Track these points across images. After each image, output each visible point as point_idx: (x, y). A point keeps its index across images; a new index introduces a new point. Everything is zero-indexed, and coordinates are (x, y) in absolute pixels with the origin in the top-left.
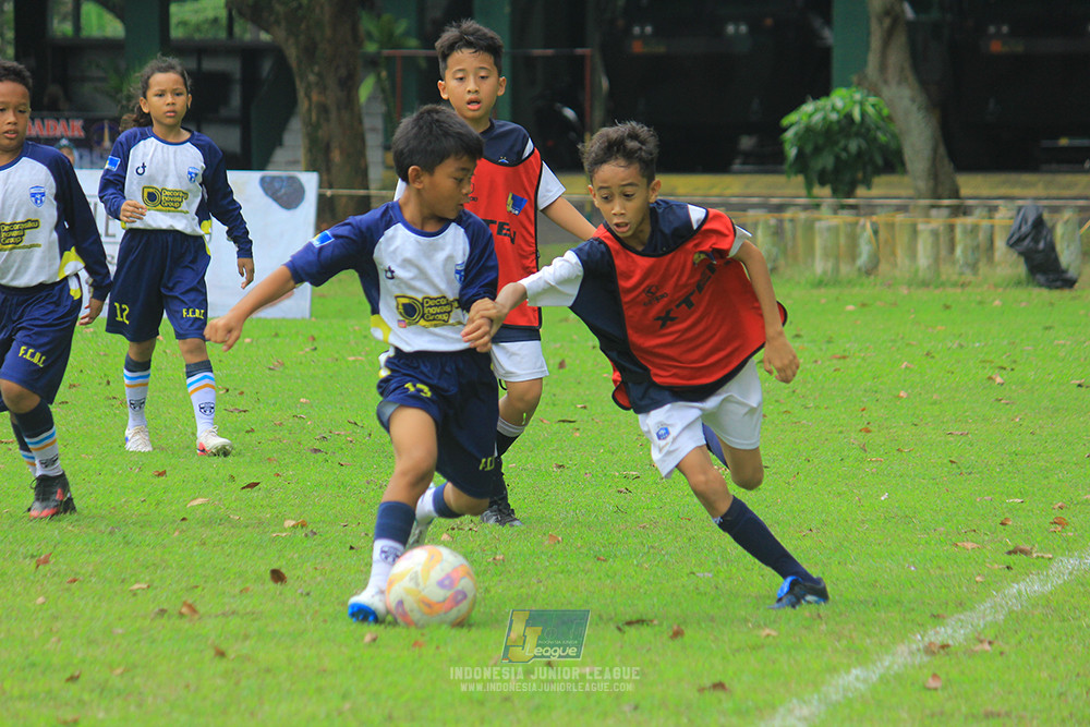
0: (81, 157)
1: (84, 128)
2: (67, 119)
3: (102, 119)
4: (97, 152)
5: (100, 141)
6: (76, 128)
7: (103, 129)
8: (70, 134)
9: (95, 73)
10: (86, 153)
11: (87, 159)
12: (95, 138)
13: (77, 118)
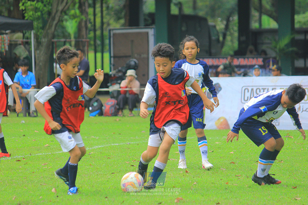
0: (262, 72)
1: (263, 61)
2: (257, 58)
3: (269, 58)
4: (268, 70)
5: (269, 66)
6: (260, 61)
7: (269, 61)
8: (258, 63)
9: (267, 41)
10: (264, 70)
11: (264, 72)
12: (267, 64)
13: (261, 57)
